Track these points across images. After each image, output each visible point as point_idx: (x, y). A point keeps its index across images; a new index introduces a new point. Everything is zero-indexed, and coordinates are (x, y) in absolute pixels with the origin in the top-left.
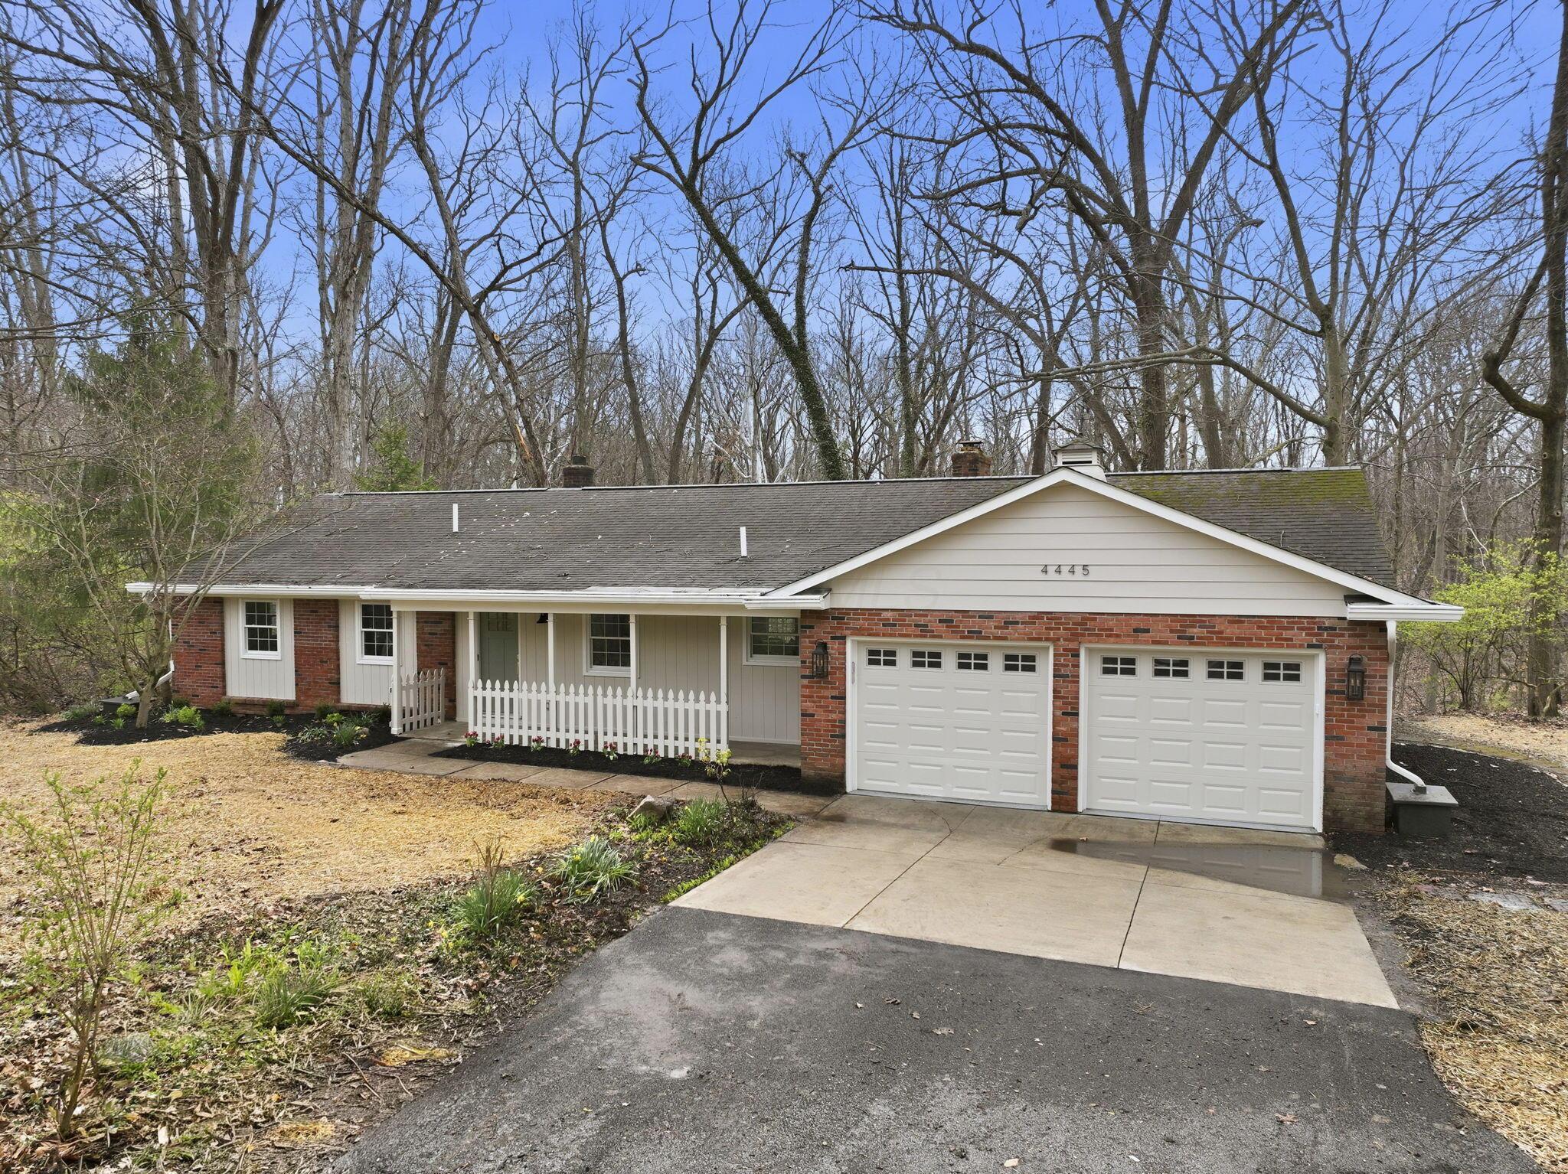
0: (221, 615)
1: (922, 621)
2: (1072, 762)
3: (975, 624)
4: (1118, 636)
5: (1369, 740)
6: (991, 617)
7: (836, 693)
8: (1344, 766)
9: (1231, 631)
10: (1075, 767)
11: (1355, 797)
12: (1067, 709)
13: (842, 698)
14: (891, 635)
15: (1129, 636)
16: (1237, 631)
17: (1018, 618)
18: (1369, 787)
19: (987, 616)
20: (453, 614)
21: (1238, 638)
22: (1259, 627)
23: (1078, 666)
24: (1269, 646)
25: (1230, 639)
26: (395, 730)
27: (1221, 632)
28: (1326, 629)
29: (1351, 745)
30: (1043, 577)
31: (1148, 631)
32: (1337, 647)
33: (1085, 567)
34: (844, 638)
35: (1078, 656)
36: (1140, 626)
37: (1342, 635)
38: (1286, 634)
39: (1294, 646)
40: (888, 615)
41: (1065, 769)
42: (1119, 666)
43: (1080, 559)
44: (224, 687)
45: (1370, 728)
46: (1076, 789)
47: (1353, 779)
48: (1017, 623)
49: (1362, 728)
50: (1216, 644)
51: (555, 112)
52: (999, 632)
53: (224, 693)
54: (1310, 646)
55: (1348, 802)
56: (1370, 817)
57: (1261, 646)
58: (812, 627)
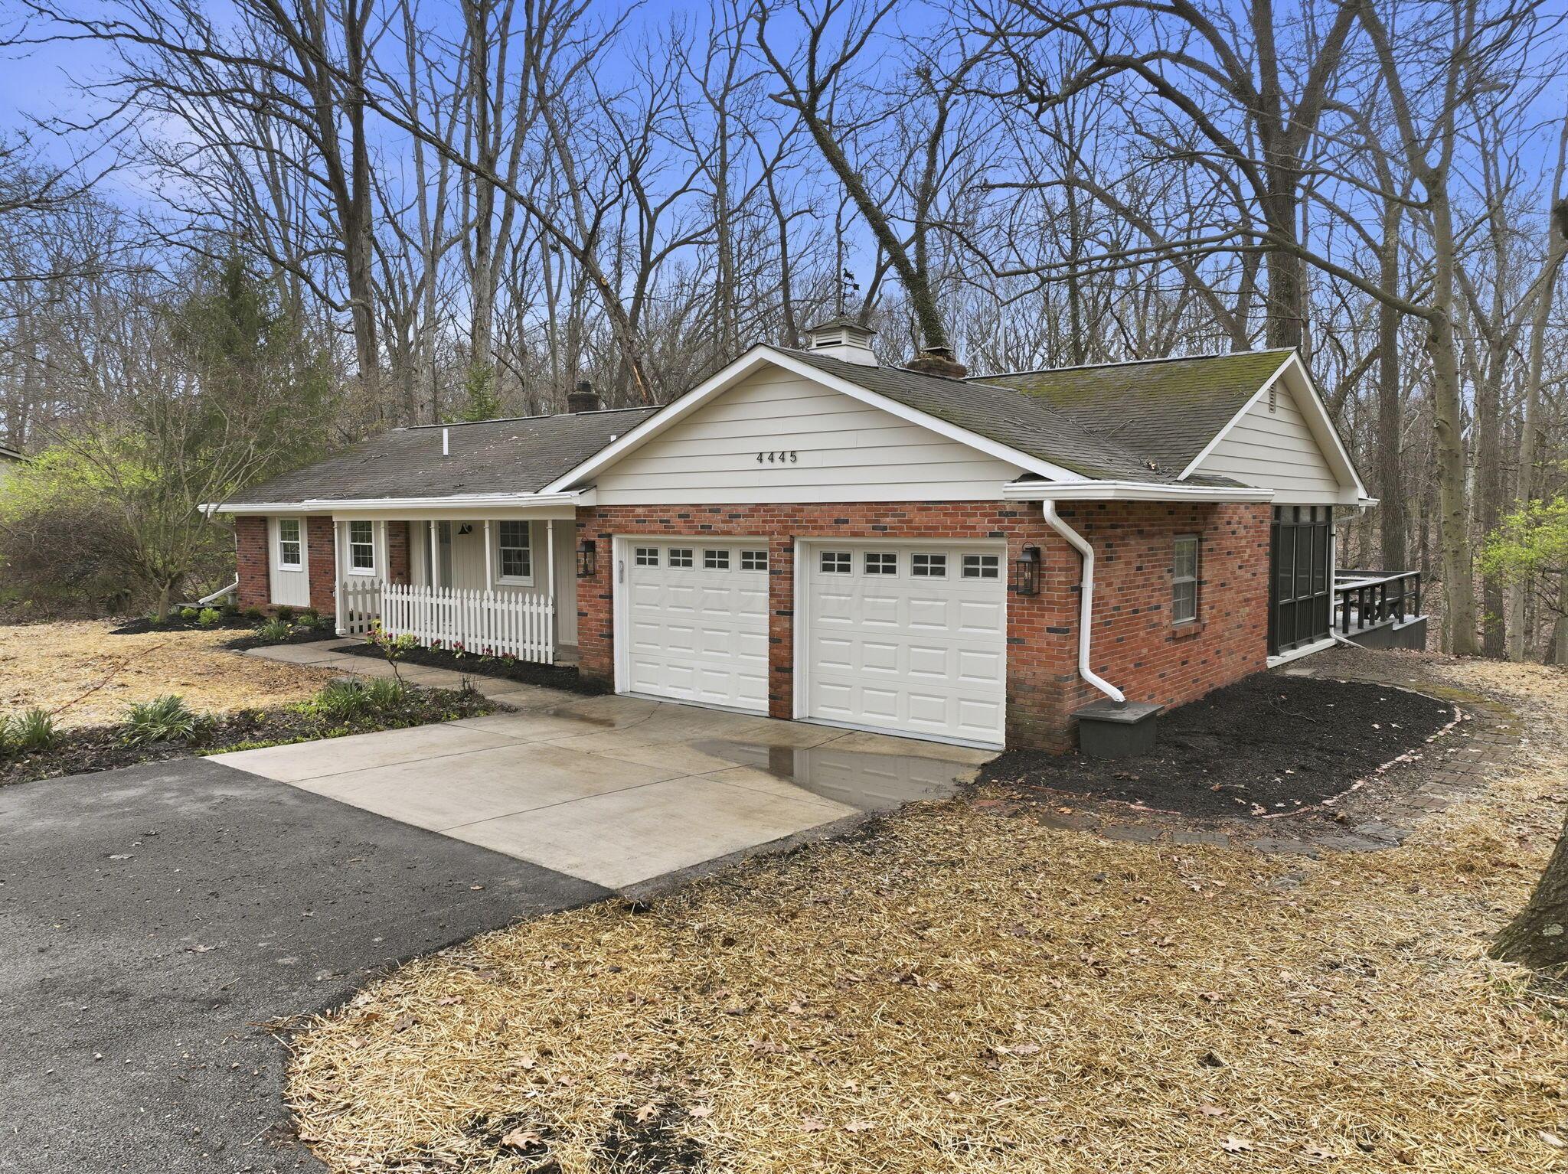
0: (266, 530)
1: (666, 516)
2: (786, 665)
3: (706, 518)
4: (822, 528)
5: (1048, 644)
6: (718, 511)
7: (602, 592)
8: (1024, 673)
9: (920, 519)
10: (791, 670)
11: (1035, 710)
12: (782, 609)
13: (610, 597)
14: (643, 532)
15: (830, 527)
16: (925, 519)
17: (741, 511)
18: (1048, 698)
19: (715, 509)
20: (407, 523)
21: (926, 528)
22: (945, 515)
23: (792, 562)
24: (955, 535)
25: (918, 528)
26: (338, 631)
27: (910, 521)
28: (1007, 514)
29: (1031, 649)
30: (759, 466)
31: (846, 522)
32: (1019, 535)
33: (793, 453)
34: (609, 536)
35: (792, 550)
36: (839, 515)
37: (1022, 522)
38: (970, 522)
39: (974, 536)
40: (639, 511)
41: (781, 671)
42: (836, 562)
43: (787, 445)
44: (269, 596)
45: (1050, 630)
46: (791, 693)
47: (1034, 689)
48: (738, 516)
49: (1041, 630)
50: (907, 535)
51: (709, 59)
52: (724, 527)
53: (269, 601)
54: (993, 535)
55: (1029, 716)
56: (1049, 735)
57: (946, 536)
58: (584, 526)
